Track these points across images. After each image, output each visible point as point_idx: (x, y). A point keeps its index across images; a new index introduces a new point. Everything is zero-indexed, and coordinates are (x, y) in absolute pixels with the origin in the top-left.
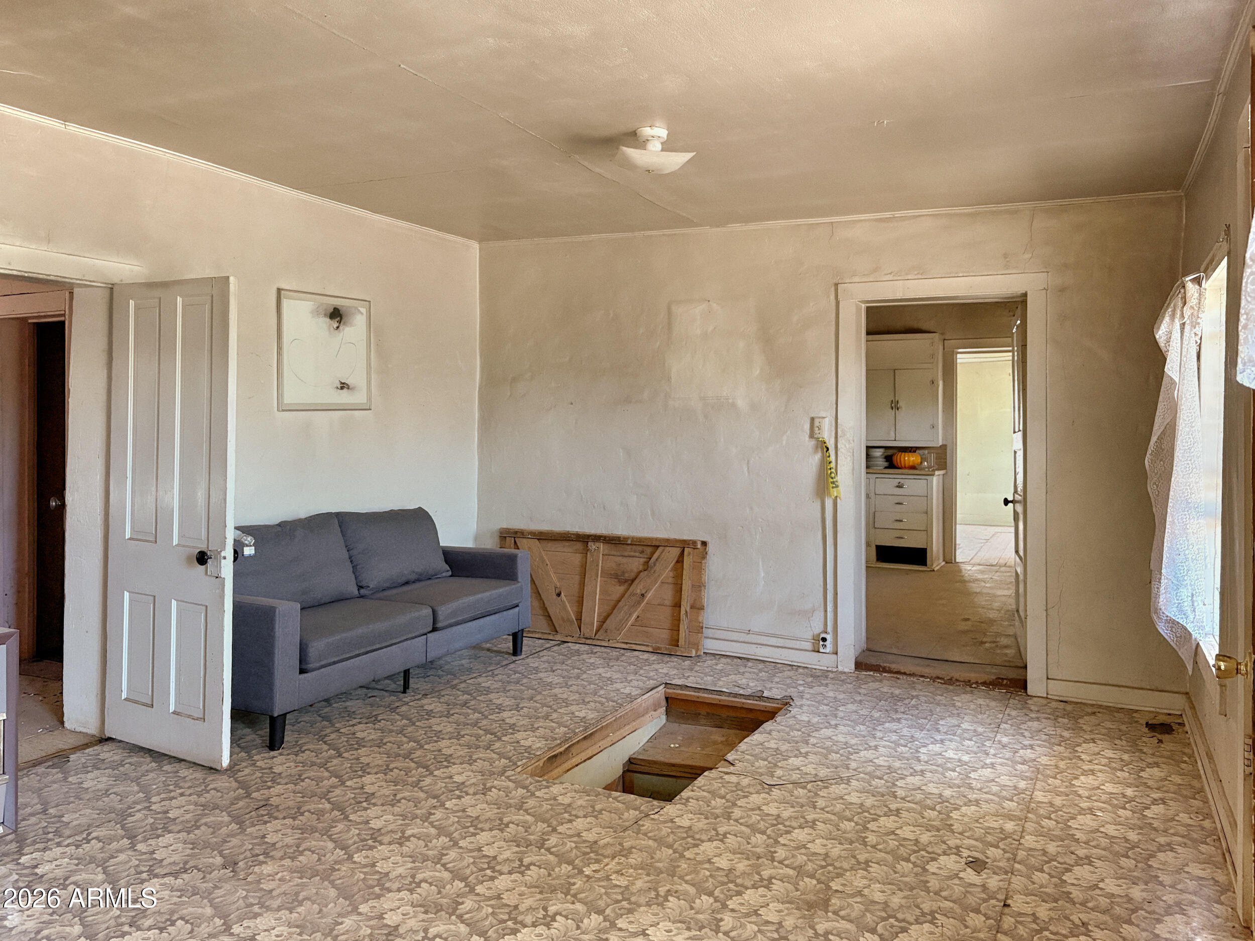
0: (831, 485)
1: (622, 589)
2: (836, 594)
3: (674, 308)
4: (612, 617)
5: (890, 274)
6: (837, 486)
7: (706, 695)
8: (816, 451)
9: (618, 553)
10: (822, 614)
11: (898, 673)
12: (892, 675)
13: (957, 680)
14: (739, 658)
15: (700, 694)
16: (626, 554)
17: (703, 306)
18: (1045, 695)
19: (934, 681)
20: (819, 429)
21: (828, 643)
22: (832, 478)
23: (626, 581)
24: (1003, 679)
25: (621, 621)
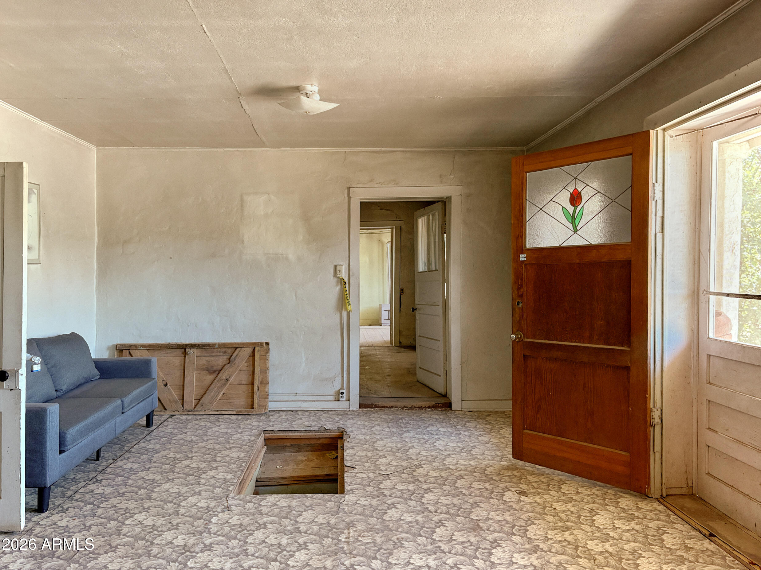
0: (348, 304)
1: (211, 377)
2: (349, 366)
3: (245, 197)
4: (206, 395)
5: (379, 183)
6: (350, 305)
7: (291, 434)
8: (337, 285)
9: (208, 355)
10: (340, 378)
11: (384, 407)
12: (380, 409)
13: (415, 407)
14: (290, 411)
15: (287, 434)
16: (213, 354)
17: (265, 197)
18: (461, 409)
19: (403, 409)
20: (340, 272)
21: (344, 395)
22: (348, 300)
23: (215, 372)
24: (439, 404)
25: (212, 397)
